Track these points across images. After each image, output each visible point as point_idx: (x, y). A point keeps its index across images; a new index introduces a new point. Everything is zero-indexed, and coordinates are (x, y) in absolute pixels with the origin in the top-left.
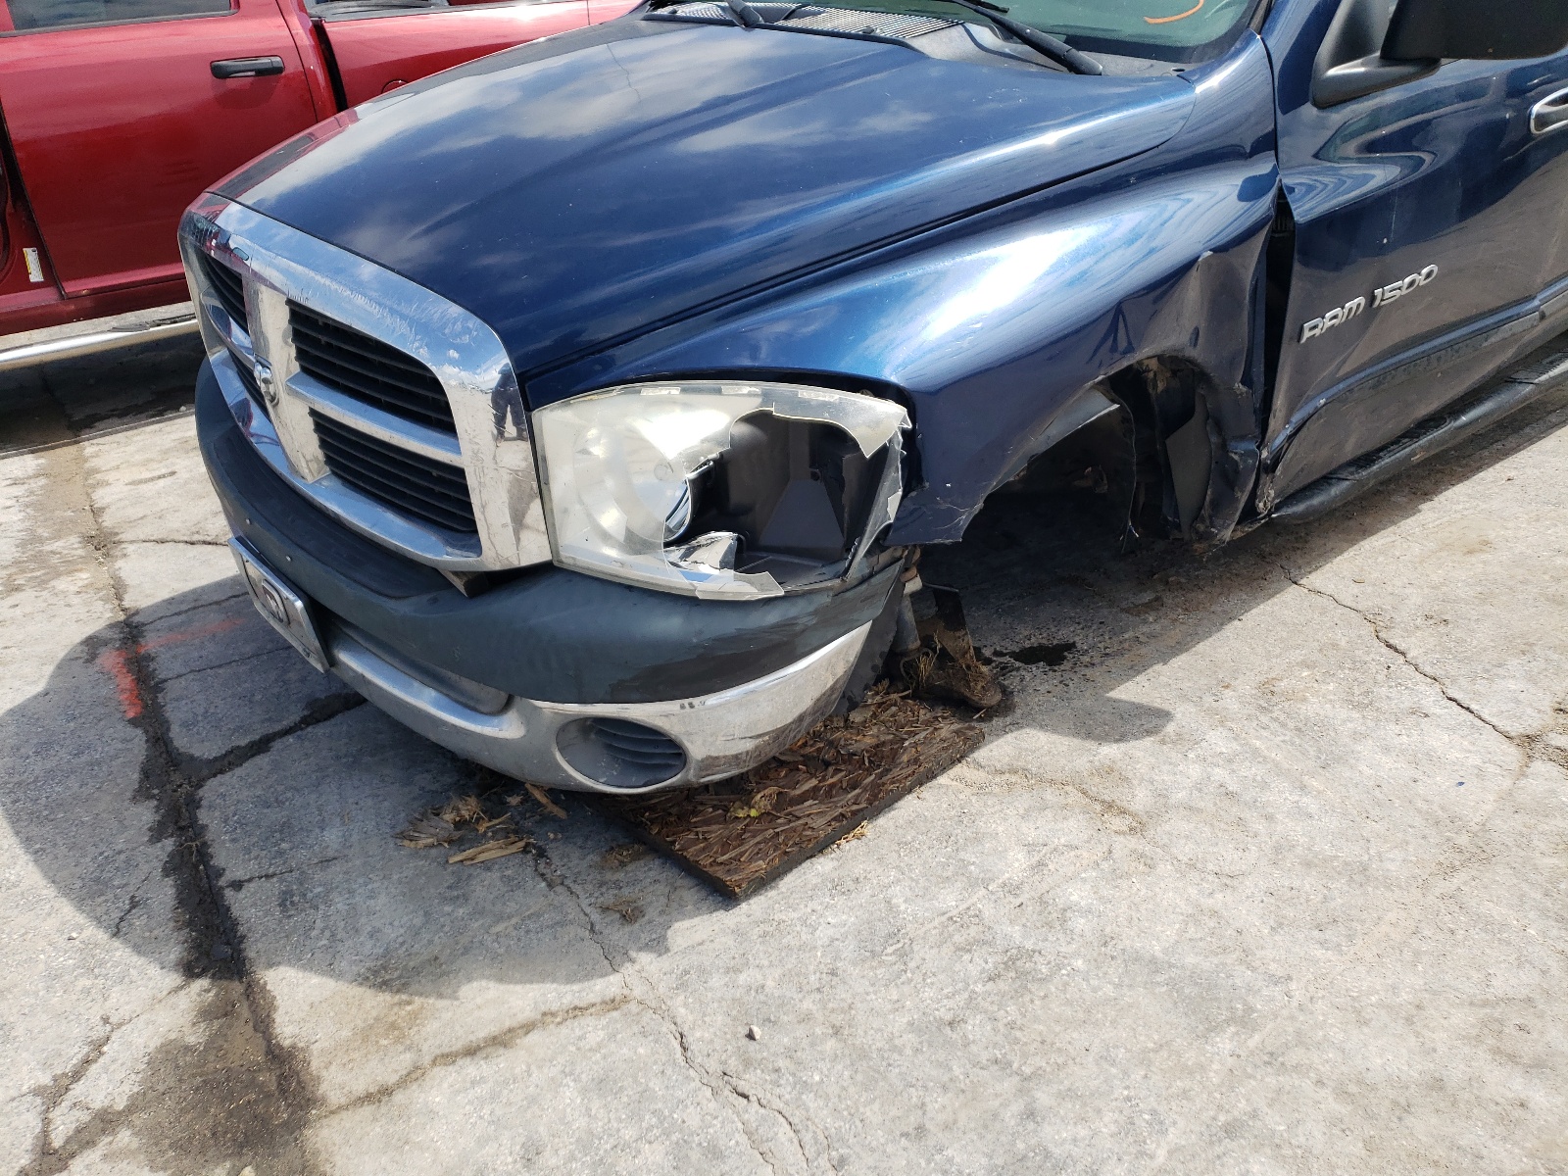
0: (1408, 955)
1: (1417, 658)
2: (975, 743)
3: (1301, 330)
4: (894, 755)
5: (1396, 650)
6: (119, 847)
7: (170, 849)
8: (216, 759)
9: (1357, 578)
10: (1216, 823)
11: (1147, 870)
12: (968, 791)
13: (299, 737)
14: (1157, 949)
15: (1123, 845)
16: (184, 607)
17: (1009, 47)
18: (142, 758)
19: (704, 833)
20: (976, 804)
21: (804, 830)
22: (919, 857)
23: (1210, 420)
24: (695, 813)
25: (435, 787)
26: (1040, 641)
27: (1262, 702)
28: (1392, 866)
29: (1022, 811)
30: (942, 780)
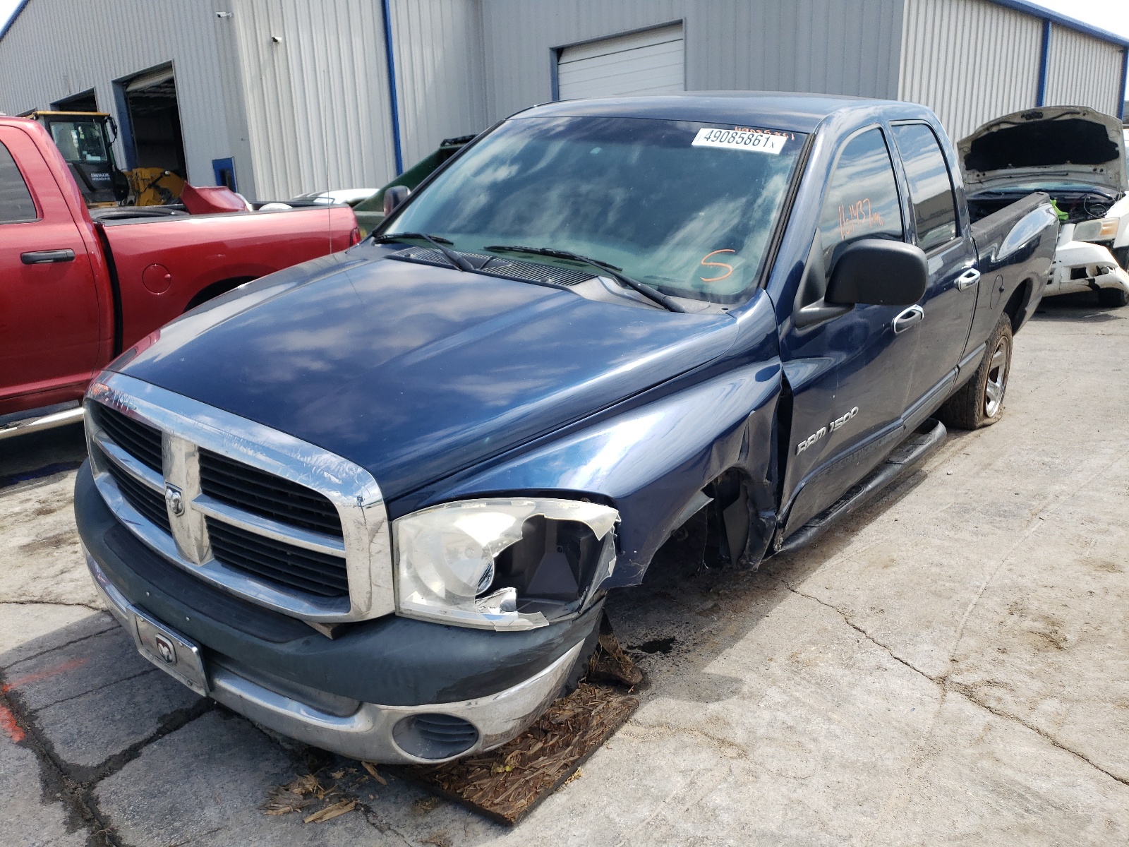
0: (910, 815)
1: (872, 634)
2: (634, 708)
3: (797, 448)
4: (587, 721)
5: (859, 630)
6: (45, 839)
7: (86, 836)
8: (99, 766)
9: (827, 586)
10: (787, 747)
11: (755, 780)
12: (636, 741)
13: (161, 744)
14: (774, 828)
15: (738, 765)
16: (32, 653)
17: (627, 292)
18: (38, 771)
19: (479, 785)
20: (644, 749)
21: (544, 777)
22: (619, 786)
23: (749, 500)
24: (468, 772)
25: (277, 770)
26: (654, 637)
27: (793, 668)
28: (887, 762)
29: (672, 751)
30: (618, 735)
